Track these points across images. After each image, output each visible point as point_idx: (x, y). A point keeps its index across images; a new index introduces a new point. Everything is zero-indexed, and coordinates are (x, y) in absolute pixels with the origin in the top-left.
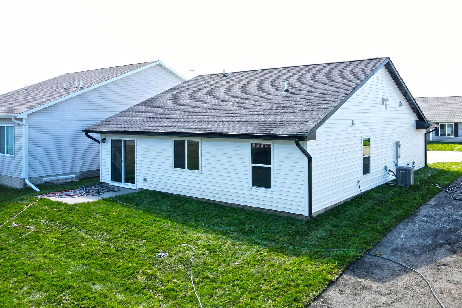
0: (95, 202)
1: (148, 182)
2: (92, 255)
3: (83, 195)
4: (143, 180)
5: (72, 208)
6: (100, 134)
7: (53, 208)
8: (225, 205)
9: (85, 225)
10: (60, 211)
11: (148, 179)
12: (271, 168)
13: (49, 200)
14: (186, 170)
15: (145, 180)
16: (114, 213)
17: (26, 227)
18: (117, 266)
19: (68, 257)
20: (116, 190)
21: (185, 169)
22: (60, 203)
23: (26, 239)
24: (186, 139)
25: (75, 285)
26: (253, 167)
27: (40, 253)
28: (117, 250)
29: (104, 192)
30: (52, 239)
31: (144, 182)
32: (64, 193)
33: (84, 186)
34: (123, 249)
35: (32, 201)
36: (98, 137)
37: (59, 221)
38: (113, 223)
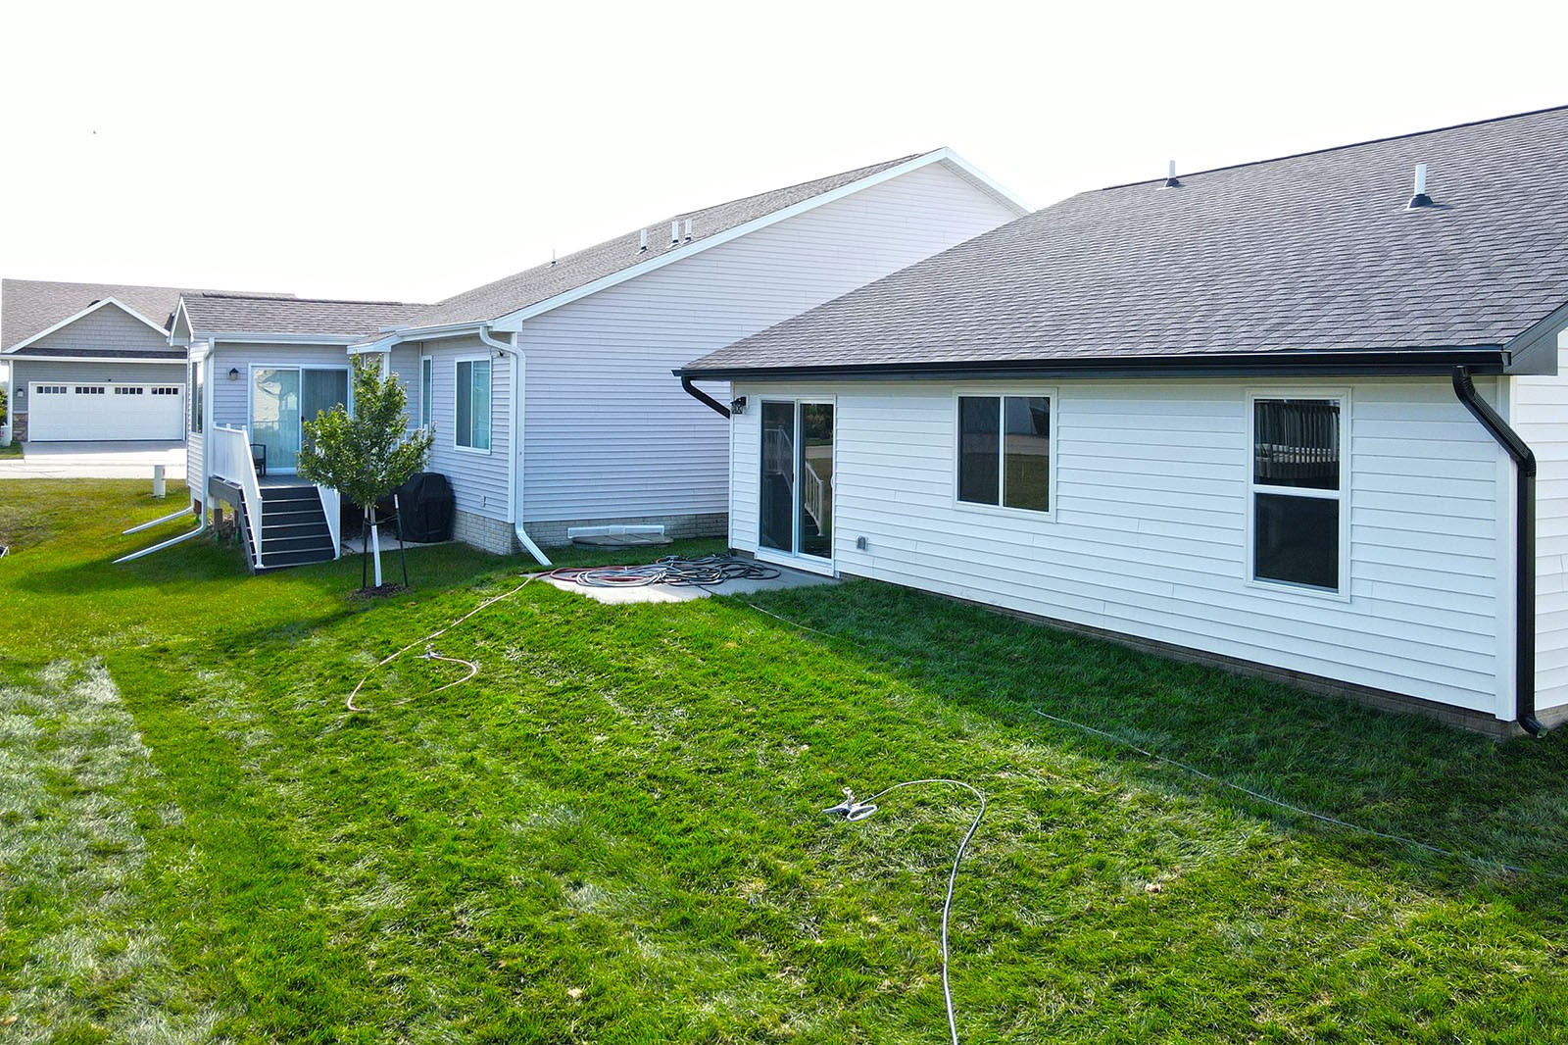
0: (683, 603)
1: (872, 551)
2: (609, 776)
3: (657, 582)
4: (855, 545)
5: (609, 615)
6: (728, 383)
7: (552, 612)
8: (1142, 650)
9: (625, 675)
10: (568, 622)
11: (871, 540)
12: (1337, 501)
13: (553, 586)
14: (1000, 509)
15: (862, 544)
16: (731, 645)
17: (458, 664)
19: (536, 774)
20: (768, 574)
21: (998, 504)
22: (574, 599)
23: (441, 699)
24: (1003, 391)
26: (1259, 496)
27: (461, 748)
28: (699, 771)
29: (728, 578)
30: (512, 707)
31: (860, 551)
32: (604, 572)
33: (672, 557)
34: (719, 770)
35: (506, 586)
36: (722, 392)
37: (553, 655)
38: (715, 674)
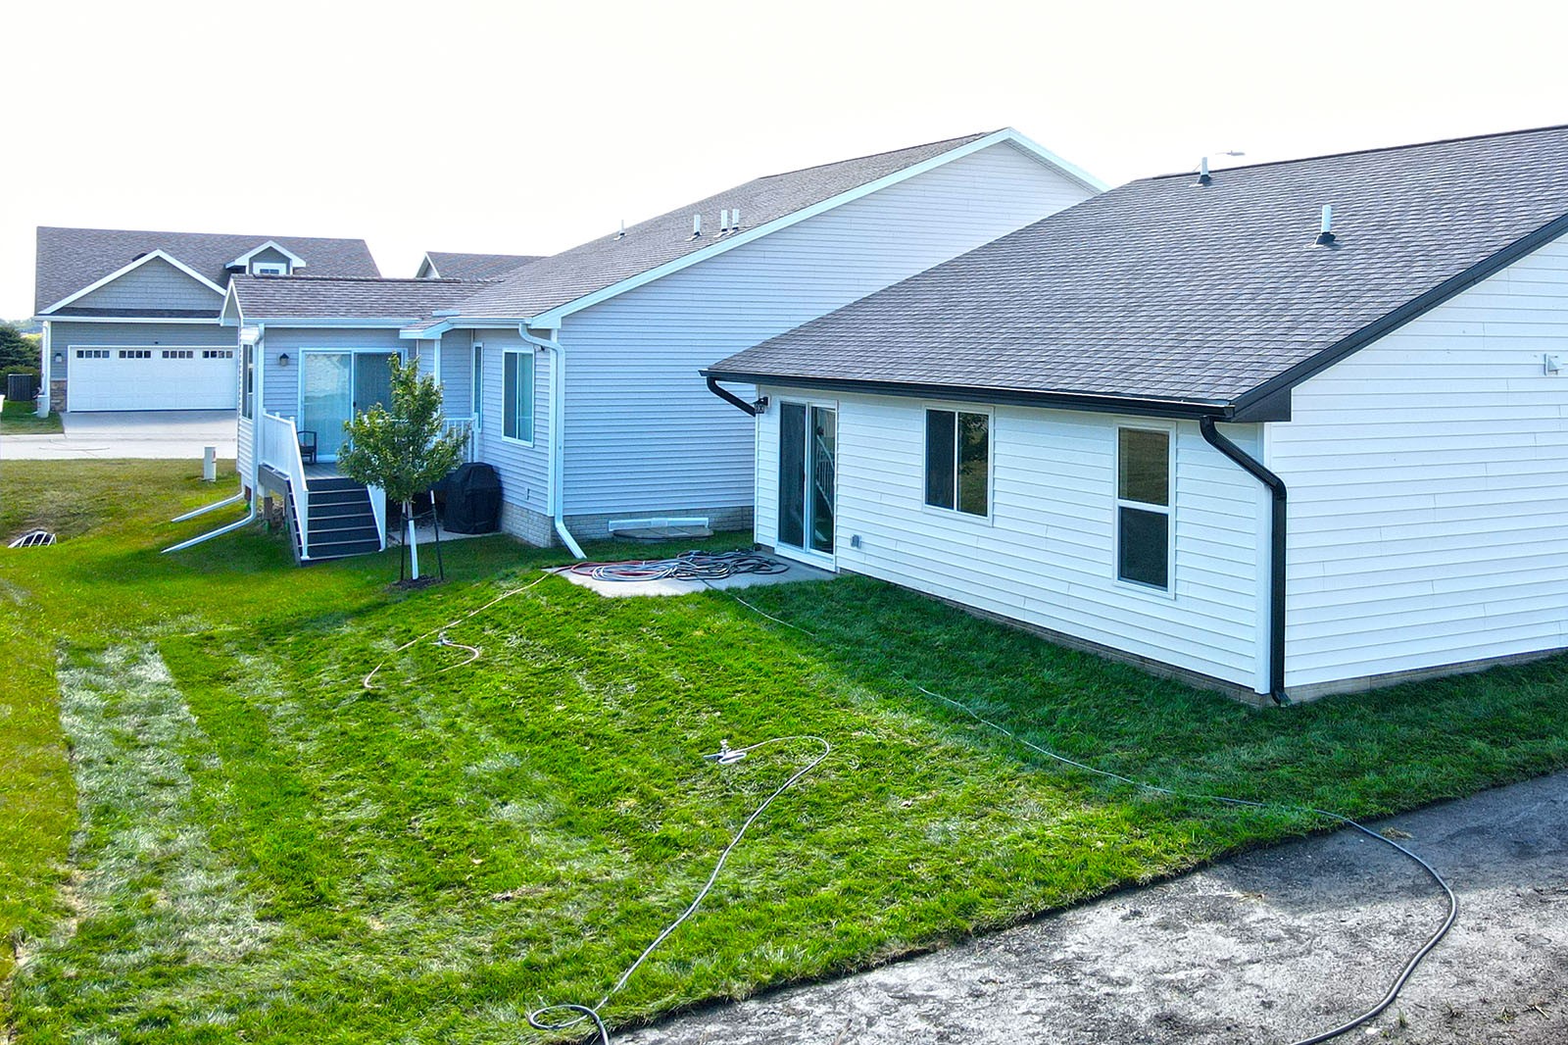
0: (676, 597)
1: (866, 549)
2: (555, 735)
3: (667, 577)
4: (849, 542)
5: (604, 607)
6: (755, 386)
7: (556, 604)
8: (1049, 640)
9: (597, 658)
10: (567, 613)
11: (864, 539)
12: (1167, 516)
13: (566, 580)
14: (954, 513)
15: (856, 541)
16: (699, 633)
17: (464, 649)
18: (592, 768)
19: (500, 733)
20: (776, 569)
21: (953, 508)
22: (581, 592)
23: (442, 678)
24: (957, 408)
25: (459, 798)
26: (1122, 509)
27: (447, 715)
28: (627, 730)
29: (736, 572)
30: (497, 684)
31: (855, 548)
32: (622, 567)
33: (694, 552)
34: (642, 730)
35: (526, 580)
36: (748, 392)
37: (546, 641)
38: (673, 658)
